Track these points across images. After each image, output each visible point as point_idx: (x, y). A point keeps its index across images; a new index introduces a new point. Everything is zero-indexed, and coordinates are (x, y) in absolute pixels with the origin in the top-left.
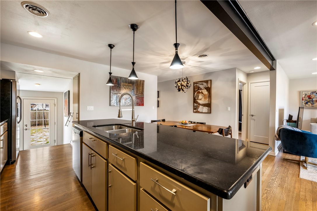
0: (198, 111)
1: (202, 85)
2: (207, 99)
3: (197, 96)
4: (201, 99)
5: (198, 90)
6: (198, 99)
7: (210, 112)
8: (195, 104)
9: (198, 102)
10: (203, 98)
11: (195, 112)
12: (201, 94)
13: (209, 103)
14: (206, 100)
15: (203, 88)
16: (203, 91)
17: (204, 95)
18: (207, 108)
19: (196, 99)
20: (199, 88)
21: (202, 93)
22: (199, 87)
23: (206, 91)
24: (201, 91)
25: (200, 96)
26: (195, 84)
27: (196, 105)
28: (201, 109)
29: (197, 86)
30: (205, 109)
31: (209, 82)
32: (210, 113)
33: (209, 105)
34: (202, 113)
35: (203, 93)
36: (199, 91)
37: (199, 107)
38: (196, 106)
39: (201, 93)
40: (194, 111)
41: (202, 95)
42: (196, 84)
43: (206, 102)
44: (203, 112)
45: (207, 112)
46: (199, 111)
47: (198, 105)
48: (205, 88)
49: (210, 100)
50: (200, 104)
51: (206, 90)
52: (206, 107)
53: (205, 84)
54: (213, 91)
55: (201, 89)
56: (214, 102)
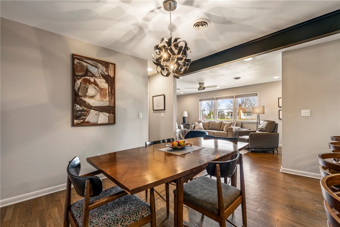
0: (86, 121)
1: (96, 67)
2: (108, 99)
3: (82, 88)
4: (92, 97)
5: (86, 75)
6: (85, 96)
7: (112, 122)
8: (78, 106)
9: (85, 102)
10: (99, 94)
11: (78, 125)
12: (93, 85)
13: (112, 105)
14: (106, 100)
15: (97, 75)
16: (98, 81)
17: (101, 89)
18: (107, 114)
19: (80, 94)
20: (87, 72)
21: (95, 84)
22: (87, 70)
23: (104, 82)
24: (92, 80)
25: (91, 91)
26: (76, 61)
27: (81, 108)
28: (92, 116)
29: (83, 66)
30: (103, 118)
31: (111, 67)
32: (114, 123)
33: (111, 110)
34: (96, 124)
35: (99, 85)
36: (87, 77)
37: (88, 112)
38: (79, 111)
39: (93, 83)
40: (76, 121)
41: (95, 88)
42: (78, 59)
43: (105, 102)
44: (99, 122)
45: (107, 122)
46: (88, 122)
47: (85, 109)
48: (102, 75)
49: (113, 99)
50: (90, 107)
51: (104, 81)
52: (104, 113)
53: (102, 68)
54: (118, 85)
55: (93, 76)
56: (119, 103)
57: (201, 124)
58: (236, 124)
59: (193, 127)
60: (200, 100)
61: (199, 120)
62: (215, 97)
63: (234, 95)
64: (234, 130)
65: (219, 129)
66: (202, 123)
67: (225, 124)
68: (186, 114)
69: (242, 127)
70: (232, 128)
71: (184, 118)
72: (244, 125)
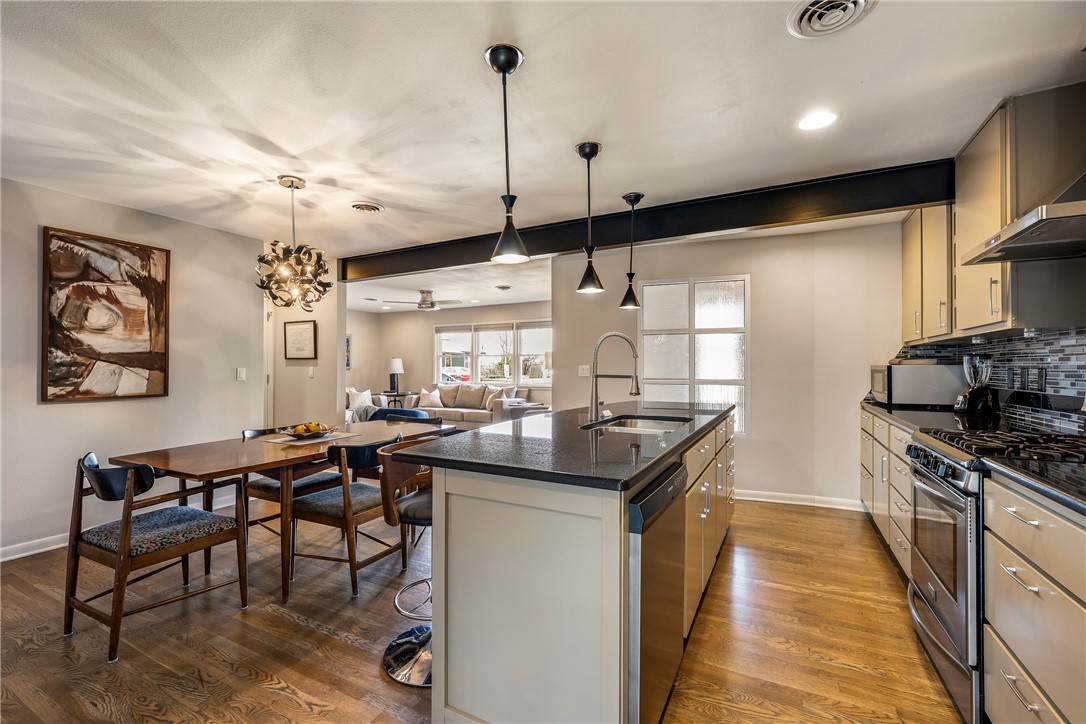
0: (82, 388)
1: (114, 258)
2: (146, 334)
3: (70, 308)
4: (102, 330)
5: (84, 276)
6: (81, 328)
7: (160, 390)
8: (60, 353)
9: (79, 343)
10: (120, 324)
11: (57, 399)
12: (104, 302)
13: (159, 349)
14: (140, 337)
15: (116, 277)
16: (118, 291)
17: (127, 312)
18: (146, 373)
19: (65, 323)
20: (87, 270)
21: (111, 298)
22: (87, 265)
23: (136, 294)
24: (101, 289)
25: (98, 315)
26: (55, 244)
27: (68, 359)
28: (99, 378)
29: (74, 255)
30: (134, 380)
31: (157, 257)
32: (165, 393)
33: (156, 362)
34: (112, 397)
35: (121, 300)
36: (86, 283)
37: (89, 369)
38: (62, 364)
39: (103, 296)
40: (51, 390)
41: (110, 309)
42: (60, 238)
43: (142, 342)
44: (119, 393)
45: (143, 390)
46: (87, 392)
47: (80, 359)
48: (132, 278)
49: (162, 336)
50: (96, 356)
51: (138, 291)
52: (136, 370)
53: (134, 262)
54: (176, 301)
55: (104, 278)
56: (180, 346)
57: (436, 393)
58: (517, 392)
59: (413, 401)
60: (438, 331)
61: (435, 383)
62: (473, 324)
63: (514, 322)
64: (506, 406)
65: (478, 406)
66: (440, 389)
67: (491, 392)
68: (398, 367)
69: (529, 399)
70: (502, 402)
71: (393, 377)
72: (535, 395)
